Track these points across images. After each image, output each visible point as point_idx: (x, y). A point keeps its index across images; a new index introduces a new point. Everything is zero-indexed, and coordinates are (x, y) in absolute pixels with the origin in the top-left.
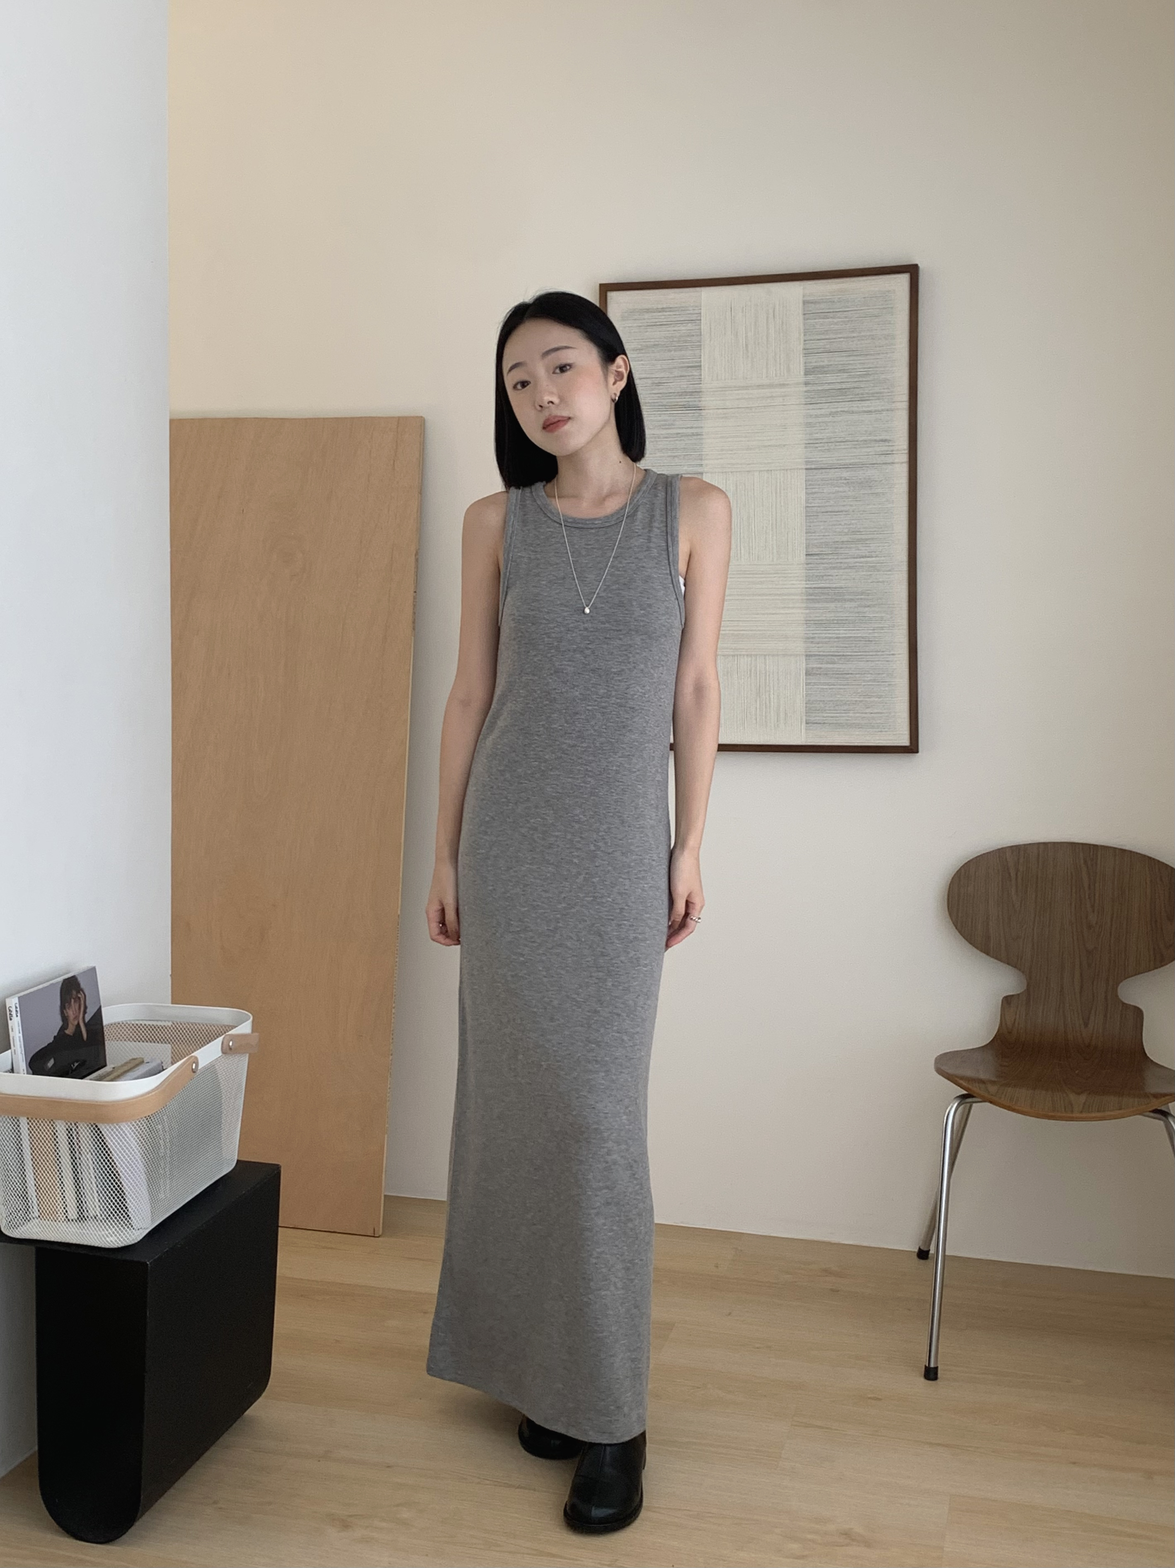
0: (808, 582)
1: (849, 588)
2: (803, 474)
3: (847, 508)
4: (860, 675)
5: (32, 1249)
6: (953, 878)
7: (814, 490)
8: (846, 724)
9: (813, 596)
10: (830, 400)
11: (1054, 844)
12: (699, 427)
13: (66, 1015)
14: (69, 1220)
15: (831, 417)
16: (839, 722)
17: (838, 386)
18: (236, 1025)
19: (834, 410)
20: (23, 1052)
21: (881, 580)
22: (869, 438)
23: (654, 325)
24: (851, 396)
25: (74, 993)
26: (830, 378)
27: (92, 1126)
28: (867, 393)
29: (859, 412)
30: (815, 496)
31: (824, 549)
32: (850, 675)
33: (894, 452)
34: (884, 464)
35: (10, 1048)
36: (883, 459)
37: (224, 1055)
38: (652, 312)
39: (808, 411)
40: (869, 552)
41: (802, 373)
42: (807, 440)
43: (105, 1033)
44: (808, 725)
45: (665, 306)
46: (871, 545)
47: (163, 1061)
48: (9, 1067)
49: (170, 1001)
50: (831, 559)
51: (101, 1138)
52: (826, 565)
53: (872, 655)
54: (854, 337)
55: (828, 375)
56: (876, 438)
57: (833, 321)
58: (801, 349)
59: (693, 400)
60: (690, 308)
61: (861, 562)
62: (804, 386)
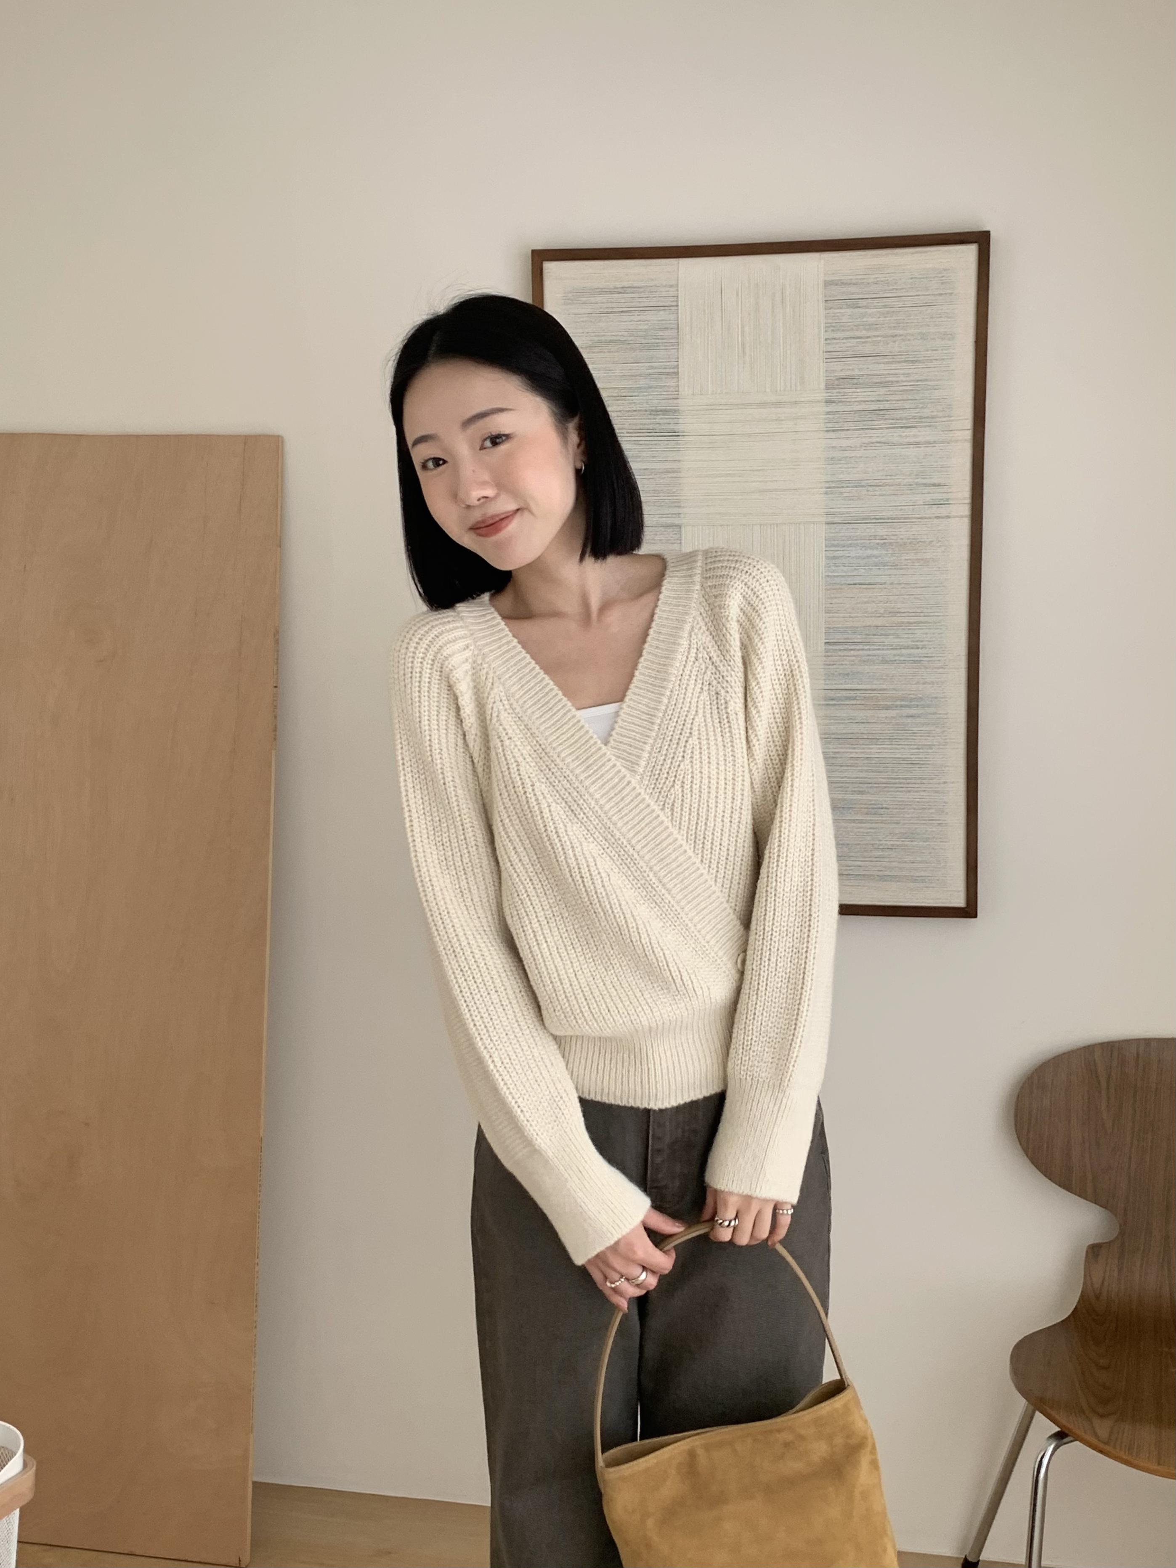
0: (827, 682)
1: (888, 690)
2: (822, 531)
3: (884, 579)
4: (897, 810)
6: (1023, 1084)
7: (836, 554)
8: (880, 876)
10: (862, 425)
12: (677, 462)
15: (862, 450)
16: (870, 873)
17: (873, 407)
19: (866, 441)
21: (929, 680)
22: (916, 480)
23: (611, 313)
24: (891, 421)
26: (861, 394)
28: (914, 417)
29: (901, 444)
30: (839, 561)
31: (849, 636)
33: (950, 502)
34: (937, 517)
36: (935, 511)
38: (607, 293)
39: (830, 441)
40: (912, 641)
41: (823, 386)
42: (828, 482)
45: (626, 284)
46: (916, 631)
50: (859, 650)
52: (853, 659)
53: (915, 783)
54: (896, 335)
55: (858, 390)
56: (924, 481)
57: (866, 312)
58: (821, 352)
59: (665, 421)
60: (663, 289)
61: (902, 655)
62: (825, 404)
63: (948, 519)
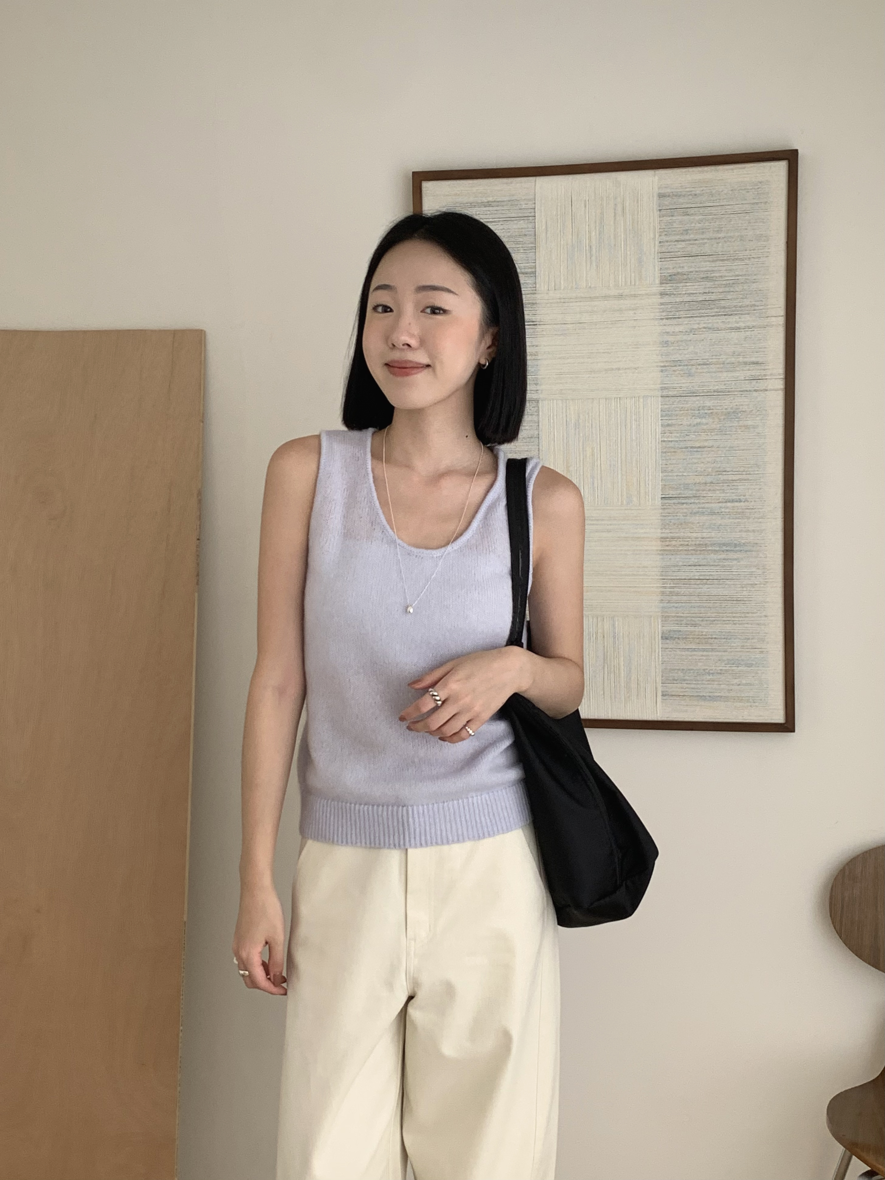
0: (664, 531)
1: (713, 538)
2: (658, 402)
3: (710, 443)
4: (725, 640)
7: (670, 422)
8: (710, 696)
9: (670, 546)
10: (690, 314)
15: (691, 334)
16: (700, 694)
17: (700, 298)
19: (696, 326)
21: (751, 529)
22: (738, 359)
24: (716, 310)
26: (691, 287)
28: (736, 306)
29: (725, 329)
30: (673, 428)
31: (682, 492)
32: (713, 640)
33: (767, 378)
34: (756, 391)
36: (754, 385)
39: (664, 327)
40: (736, 496)
41: (657, 281)
42: (663, 362)
44: (664, 697)
45: (491, 199)
46: (739, 487)
50: (691, 503)
52: (685, 511)
53: (740, 617)
54: (719, 238)
55: (688, 284)
56: (745, 360)
57: (694, 219)
58: (656, 253)
60: (522, 203)
61: (727, 508)
62: (659, 297)
63: (766, 392)
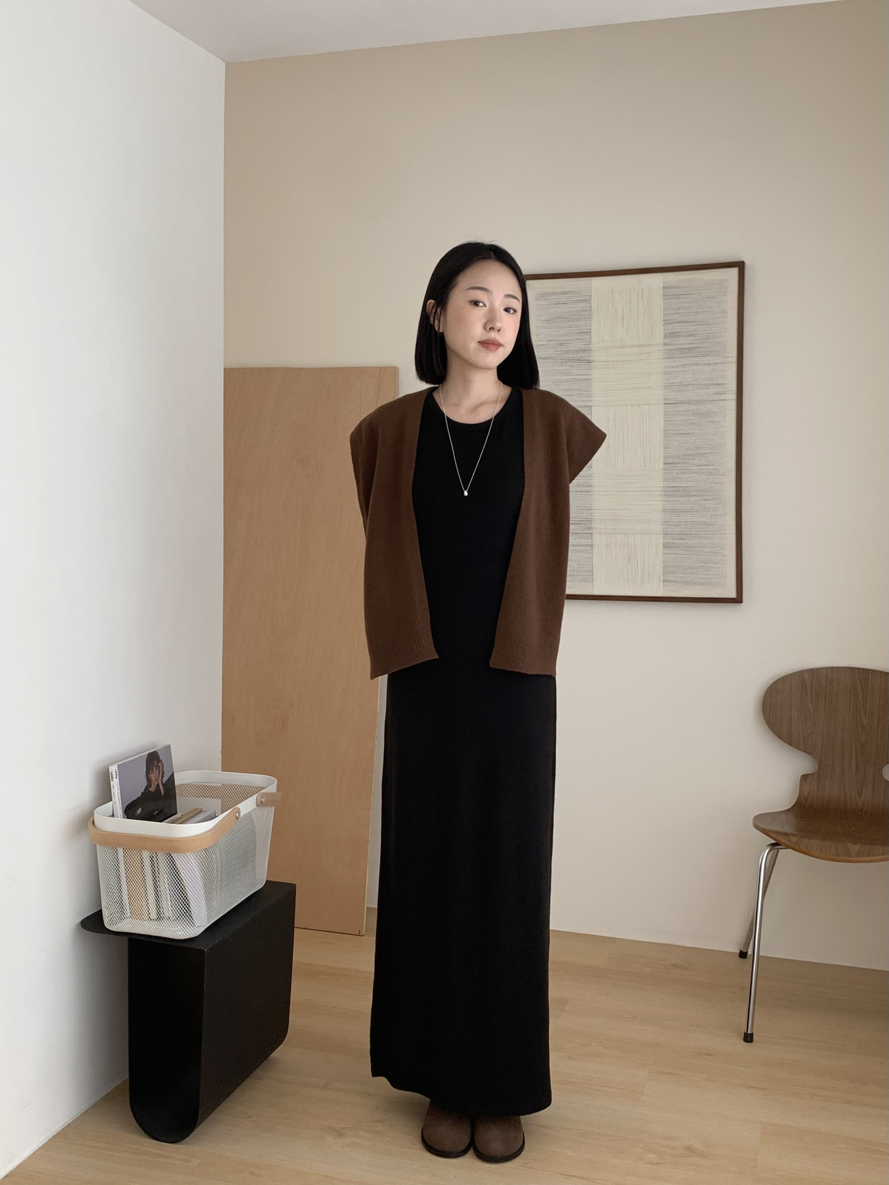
0: (665, 483)
1: (693, 487)
2: (662, 407)
3: (692, 431)
4: (701, 548)
5: (126, 939)
6: (767, 692)
7: (669, 419)
8: (691, 582)
9: (669, 492)
10: (682, 356)
11: (838, 668)
12: (589, 375)
13: (150, 778)
14: (151, 920)
15: (682, 368)
16: (687, 581)
17: (687, 346)
18: (265, 787)
19: (684, 363)
20: (121, 803)
21: (716, 481)
22: (709, 382)
23: (559, 304)
24: (696, 354)
25: (155, 763)
26: (683, 340)
27: (167, 855)
28: (708, 351)
29: (701, 364)
30: (670, 422)
31: (676, 460)
32: (694, 548)
33: (726, 392)
34: (720, 400)
35: (111, 800)
36: (718, 397)
37: (257, 807)
38: (556, 294)
39: (666, 364)
40: (708, 462)
41: (662, 336)
42: (665, 384)
43: (176, 790)
44: (664, 583)
45: (566, 290)
46: (709, 457)
47: (215, 810)
48: (112, 814)
49: (221, 770)
50: (681, 467)
51: (173, 863)
52: (678, 471)
53: (710, 534)
54: (698, 312)
55: (680, 339)
56: (713, 382)
57: (684, 301)
58: (662, 320)
59: (585, 355)
60: (583, 292)
62: (663, 346)
63: (726, 401)
